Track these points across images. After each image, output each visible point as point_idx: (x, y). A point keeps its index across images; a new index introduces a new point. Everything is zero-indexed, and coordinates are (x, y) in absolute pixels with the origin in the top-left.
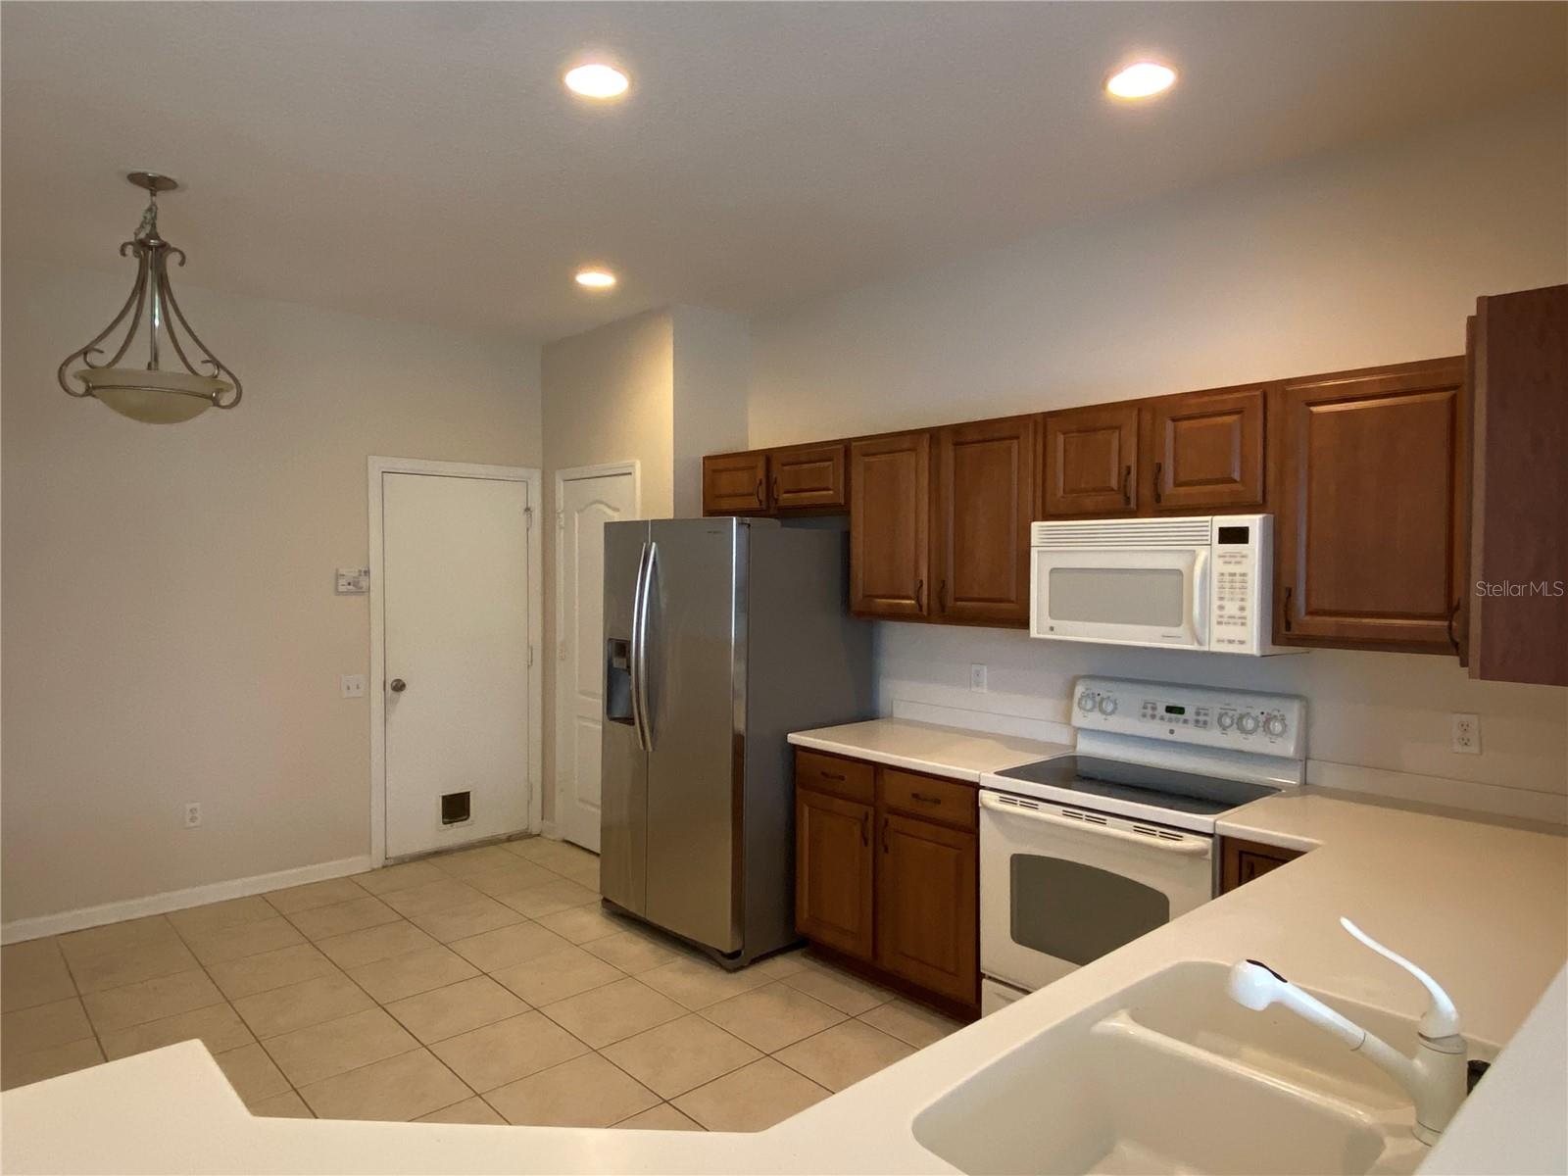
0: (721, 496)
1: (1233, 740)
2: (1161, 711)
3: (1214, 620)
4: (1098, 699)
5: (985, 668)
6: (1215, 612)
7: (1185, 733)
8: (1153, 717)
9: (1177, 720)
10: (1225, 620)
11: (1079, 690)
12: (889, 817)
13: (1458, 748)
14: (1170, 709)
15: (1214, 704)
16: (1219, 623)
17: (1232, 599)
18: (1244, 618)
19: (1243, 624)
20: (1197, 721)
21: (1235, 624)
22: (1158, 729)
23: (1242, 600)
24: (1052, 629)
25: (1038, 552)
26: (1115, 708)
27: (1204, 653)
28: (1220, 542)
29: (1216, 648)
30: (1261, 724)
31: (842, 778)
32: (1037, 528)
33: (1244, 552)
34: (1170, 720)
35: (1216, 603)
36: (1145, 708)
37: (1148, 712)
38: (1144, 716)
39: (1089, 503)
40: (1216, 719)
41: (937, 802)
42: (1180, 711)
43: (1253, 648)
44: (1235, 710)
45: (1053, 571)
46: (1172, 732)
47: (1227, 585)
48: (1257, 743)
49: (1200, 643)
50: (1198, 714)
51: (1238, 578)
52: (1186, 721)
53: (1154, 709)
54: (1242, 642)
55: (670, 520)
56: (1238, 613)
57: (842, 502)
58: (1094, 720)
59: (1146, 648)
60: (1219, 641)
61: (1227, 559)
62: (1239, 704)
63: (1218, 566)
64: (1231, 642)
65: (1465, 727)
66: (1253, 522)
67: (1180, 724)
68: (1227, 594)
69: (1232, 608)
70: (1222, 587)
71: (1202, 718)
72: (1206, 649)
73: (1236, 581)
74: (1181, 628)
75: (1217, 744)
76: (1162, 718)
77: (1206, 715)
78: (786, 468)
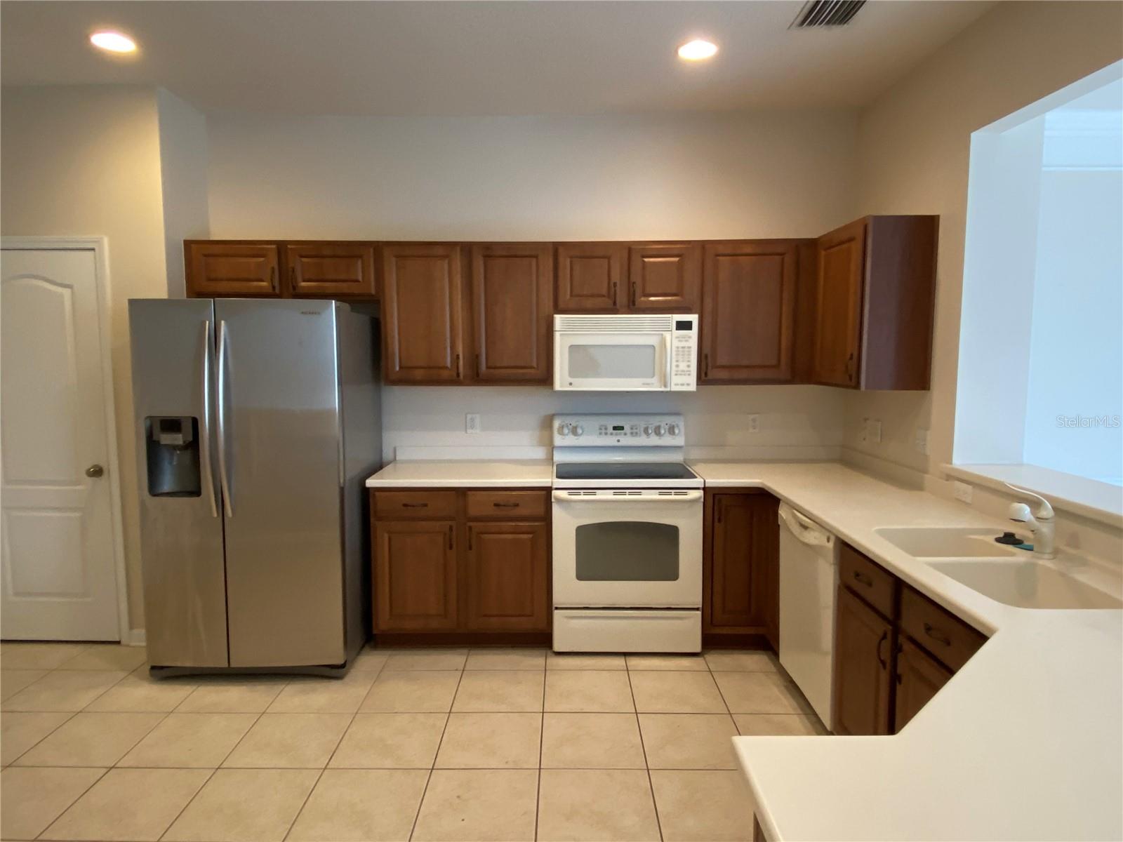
0: (216, 280)
1: (654, 440)
2: (610, 430)
3: (673, 373)
4: (570, 427)
5: (478, 416)
6: (674, 368)
7: (626, 440)
8: (606, 434)
9: (620, 434)
10: (679, 373)
11: (557, 424)
12: (471, 524)
13: (751, 430)
14: (615, 428)
15: (641, 422)
16: (676, 375)
17: (683, 361)
18: (690, 371)
19: (689, 375)
20: (632, 433)
21: (685, 375)
22: (611, 441)
23: (689, 361)
24: (571, 384)
25: (561, 335)
26: (583, 432)
27: (667, 392)
28: (677, 329)
29: (674, 388)
30: (667, 430)
31: (426, 505)
32: (559, 319)
33: (690, 335)
34: (616, 434)
35: (674, 364)
36: (601, 429)
37: (603, 431)
38: (600, 434)
39: (589, 303)
40: (642, 429)
41: (517, 505)
42: (622, 428)
43: (693, 387)
44: (652, 424)
45: (571, 347)
46: (619, 441)
47: (681, 353)
48: (667, 440)
49: (665, 386)
50: (632, 429)
51: (686, 349)
52: (625, 434)
53: (606, 429)
54: (688, 385)
55: (165, 300)
56: (686, 369)
57: (373, 292)
58: (570, 440)
59: (627, 392)
60: (676, 385)
61: (681, 339)
62: (656, 421)
63: (676, 343)
64: (683, 385)
65: (754, 420)
66: (694, 318)
67: (623, 436)
68: (680, 357)
69: (683, 366)
70: (677, 355)
71: (635, 431)
72: (668, 389)
73: (683, 351)
74: (655, 378)
75: (644, 444)
76: (612, 434)
77: (636, 429)
78: (304, 260)
